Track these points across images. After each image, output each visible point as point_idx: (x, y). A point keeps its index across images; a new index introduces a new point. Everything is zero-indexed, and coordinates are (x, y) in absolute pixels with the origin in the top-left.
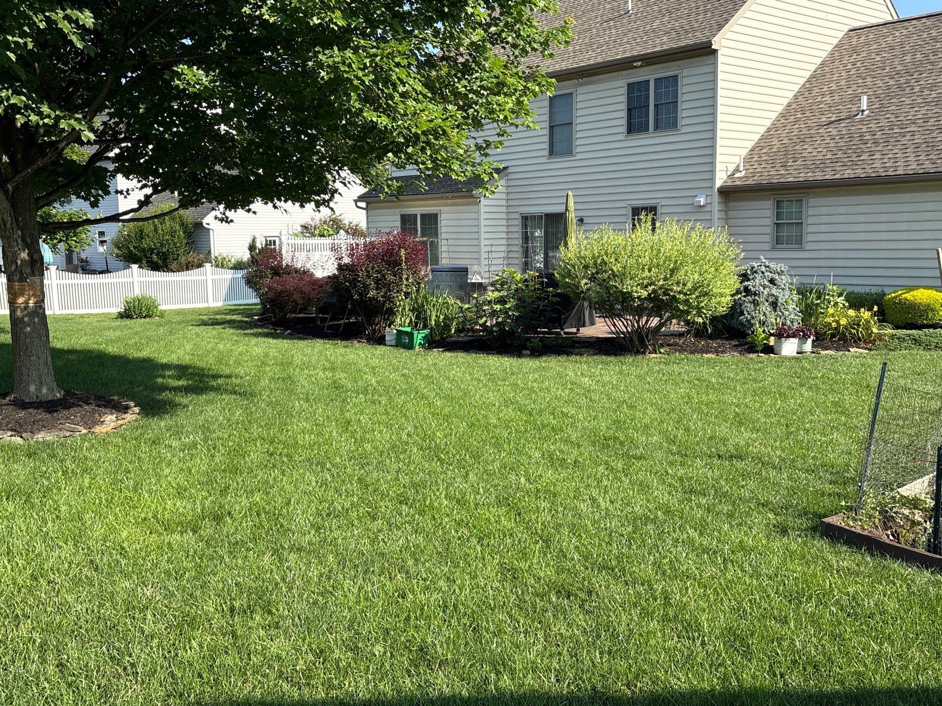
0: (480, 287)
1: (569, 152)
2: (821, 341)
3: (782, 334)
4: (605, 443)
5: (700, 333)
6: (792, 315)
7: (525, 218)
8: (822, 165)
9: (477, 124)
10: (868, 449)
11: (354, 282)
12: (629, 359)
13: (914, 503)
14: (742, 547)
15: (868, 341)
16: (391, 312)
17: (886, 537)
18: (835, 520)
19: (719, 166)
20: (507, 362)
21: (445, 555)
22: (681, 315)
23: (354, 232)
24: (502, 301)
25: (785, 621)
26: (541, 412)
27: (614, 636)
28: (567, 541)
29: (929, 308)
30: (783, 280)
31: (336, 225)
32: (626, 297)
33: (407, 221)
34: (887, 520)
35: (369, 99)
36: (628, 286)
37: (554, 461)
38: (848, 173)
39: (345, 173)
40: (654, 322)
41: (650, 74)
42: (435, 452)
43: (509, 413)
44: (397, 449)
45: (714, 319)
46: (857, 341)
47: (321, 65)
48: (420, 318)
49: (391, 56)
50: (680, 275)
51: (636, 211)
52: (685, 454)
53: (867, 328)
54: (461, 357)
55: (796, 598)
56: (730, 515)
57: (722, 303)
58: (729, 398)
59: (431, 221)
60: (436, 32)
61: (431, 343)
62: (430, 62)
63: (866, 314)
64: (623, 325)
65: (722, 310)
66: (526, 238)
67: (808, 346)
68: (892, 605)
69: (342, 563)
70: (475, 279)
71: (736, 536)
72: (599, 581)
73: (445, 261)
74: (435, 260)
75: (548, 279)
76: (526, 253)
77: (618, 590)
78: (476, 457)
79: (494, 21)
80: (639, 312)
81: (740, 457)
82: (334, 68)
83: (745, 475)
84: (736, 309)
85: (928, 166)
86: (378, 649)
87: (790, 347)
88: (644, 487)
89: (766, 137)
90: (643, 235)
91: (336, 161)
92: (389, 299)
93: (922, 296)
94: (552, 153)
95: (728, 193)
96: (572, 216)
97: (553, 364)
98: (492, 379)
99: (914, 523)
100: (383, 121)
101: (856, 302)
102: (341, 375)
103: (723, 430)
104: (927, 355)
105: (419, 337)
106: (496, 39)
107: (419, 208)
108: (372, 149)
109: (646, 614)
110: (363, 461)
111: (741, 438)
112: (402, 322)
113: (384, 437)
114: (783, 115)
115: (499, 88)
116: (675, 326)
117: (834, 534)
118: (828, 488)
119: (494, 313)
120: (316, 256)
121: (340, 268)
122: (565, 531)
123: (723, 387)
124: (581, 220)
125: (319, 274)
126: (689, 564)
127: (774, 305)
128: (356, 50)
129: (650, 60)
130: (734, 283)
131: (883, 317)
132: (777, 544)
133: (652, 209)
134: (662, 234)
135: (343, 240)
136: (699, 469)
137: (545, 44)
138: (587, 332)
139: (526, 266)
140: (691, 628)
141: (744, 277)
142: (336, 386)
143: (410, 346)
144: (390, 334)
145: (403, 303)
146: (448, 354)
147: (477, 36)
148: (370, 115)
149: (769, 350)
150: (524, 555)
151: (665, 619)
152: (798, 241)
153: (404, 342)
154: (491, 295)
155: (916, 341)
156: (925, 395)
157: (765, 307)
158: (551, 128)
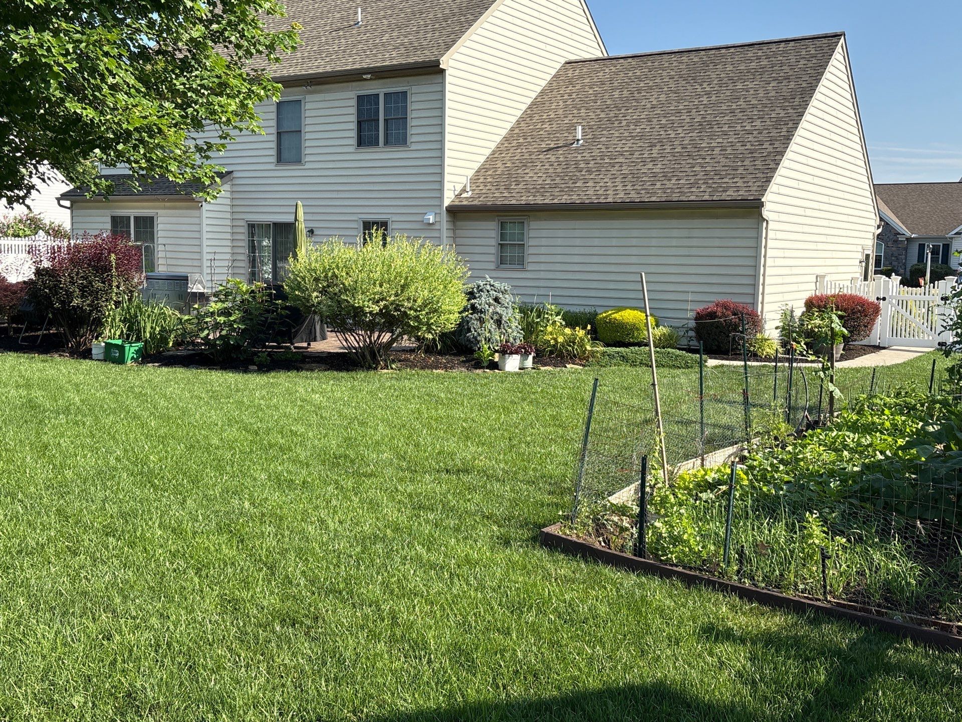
0: (202, 298)
1: (298, 161)
2: (540, 359)
3: (506, 351)
4: (335, 461)
5: (430, 349)
6: (515, 332)
7: (252, 227)
8: (541, 190)
9: (197, 124)
10: (582, 459)
11: (55, 289)
12: (361, 375)
13: (622, 510)
14: (468, 560)
15: (582, 358)
16: (99, 323)
17: (598, 544)
18: (553, 530)
19: (447, 186)
20: (231, 378)
21: (159, 590)
22: (411, 331)
23: (56, 232)
24: (226, 313)
25: (507, 633)
26: (268, 431)
27: (341, 661)
28: (293, 567)
29: (634, 328)
30: (507, 299)
31: (34, 225)
32: (358, 312)
33: (119, 224)
34: (600, 528)
35: (71, 88)
36: (359, 301)
37: (279, 482)
38: (565, 199)
39: (45, 167)
40: (386, 337)
41: (380, 88)
42: (147, 478)
43: (232, 433)
44: (103, 475)
45: (443, 336)
46: (573, 358)
47: (13, 47)
48: (133, 329)
49: (99, 43)
50: (411, 291)
51: (367, 225)
52: (414, 470)
53: (582, 345)
54: (180, 373)
55: (517, 609)
56: (457, 530)
57: (450, 320)
58: (457, 413)
59: (146, 225)
60: (151, 24)
61: (146, 357)
62: (144, 54)
63: (580, 333)
64: (355, 340)
65: (451, 327)
66: (252, 248)
67: (529, 362)
68: (603, 609)
69: (34, 606)
70: (196, 288)
71: (462, 550)
72: (325, 606)
73: (162, 268)
74: (151, 266)
75: (276, 290)
76: (253, 262)
77: (345, 615)
78: (195, 481)
79: (216, 19)
80: (371, 327)
81: (467, 471)
82: (30, 51)
83: (471, 489)
84: (463, 326)
85: (634, 197)
86: (77, 700)
87: (512, 363)
88: (374, 506)
89: (492, 159)
90: (374, 249)
91: (34, 154)
92: (96, 308)
93: (629, 316)
94: (280, 160)
95: (456, 213)
96: (302, 227)
97: (282, 380)
98: (215, 396)
99: (623, 529)
100: (89, 113)
101: (572, 321)
102: (38, 394)
103: (451, 445)
104: (633, 371)
105: (131, 350)
106: (218, 37)
107: (132, 210)
108: (76, 144)
109: (374, 636)
110: (62, 489)
111: (467, 452)
112: (112, 334)
113: (87, 462)
114: (506, 139)
115: (221, 88)
116: (406, 342)
117: (553, 544)
118: (547, 498)
119: (217, 326)
120: (9, 259)
121: (38, 272)
122: (292, 556)
123: (452, 402)
124: (311, 232)
125: (13, 279)
126: (416, 581)
127: (499, 323)
128: (56, 33)
129: (381, 73)
130: (461, 301)
131: (595, 335)
132: (500, 556)
133: (384, 225)
134: (391, 250)
135: (42, 241)
136: (428, 485)
137: (271, 47)
138: (318, 346)
139: (253, 276)
140: (419, 646)
141: (471, 295)
142: (31, 405)
143: (121, 361)
144: (98, 347)
145: (112, 313)
146: (165, 370)
147: (197, 32)
148: (73, 106)
149: (494, 366)
150: (246, 584)
151: (393, 640)
152: (520, 262)
153: (113, 356)
154: (214, 306)
155: (624, 358)
156: (630, 408)
157: (490, 325)
158: (279, 134)
